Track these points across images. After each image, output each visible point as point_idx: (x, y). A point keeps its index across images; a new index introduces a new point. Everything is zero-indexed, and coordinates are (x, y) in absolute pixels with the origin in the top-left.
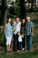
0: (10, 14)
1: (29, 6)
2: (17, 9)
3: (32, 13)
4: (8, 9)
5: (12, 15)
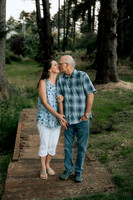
0: (12, 53)
1: (59, 34)
2: (30, 42)
3: (67, 52)
4: (7, 42)
5: (17, 56)
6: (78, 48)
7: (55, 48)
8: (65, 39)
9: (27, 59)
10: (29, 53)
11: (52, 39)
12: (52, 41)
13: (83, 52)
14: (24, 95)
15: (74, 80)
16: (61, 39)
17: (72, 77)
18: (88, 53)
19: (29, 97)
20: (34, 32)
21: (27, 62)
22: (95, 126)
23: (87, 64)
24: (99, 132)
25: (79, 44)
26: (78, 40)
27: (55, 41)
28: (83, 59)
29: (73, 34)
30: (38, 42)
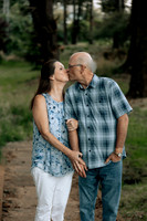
3: (80, 44)
6: (97, 38)
7: (60, 39)
8: (76, 22)
9: (11, 57)
10: (15, 47)
11: (53, 23)
12: (55, 27)
13: (107, 44)
14: (8, 118)
15: (95, 93)
16: (69, 22)
17: (90, 87)
18: (115, 45)
19: (16, 123)
20: (24, 11)
21: (12, 63)
22: (131, 171)
23: (113, 64)
24: (138, 181)
25: (99, 31)
26: (98, 24)
27: (60, 26)
28: (106, 55)
29: (90, 14)
30: (31, 29)
